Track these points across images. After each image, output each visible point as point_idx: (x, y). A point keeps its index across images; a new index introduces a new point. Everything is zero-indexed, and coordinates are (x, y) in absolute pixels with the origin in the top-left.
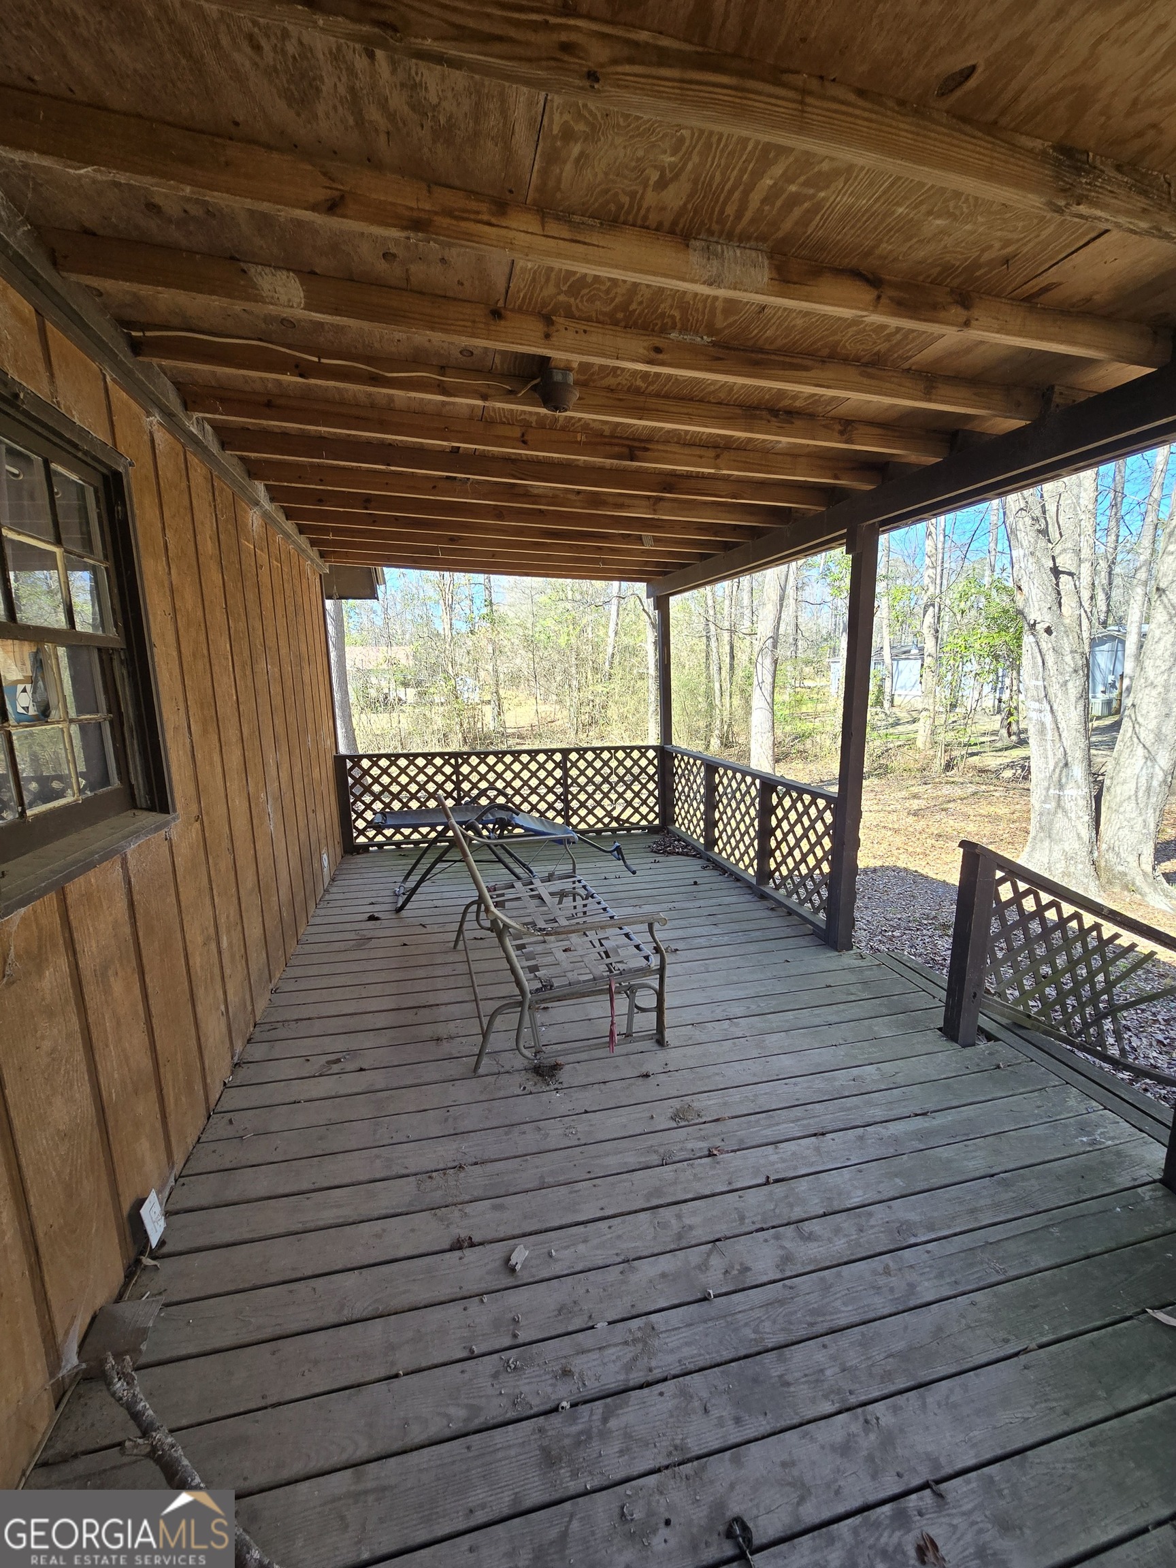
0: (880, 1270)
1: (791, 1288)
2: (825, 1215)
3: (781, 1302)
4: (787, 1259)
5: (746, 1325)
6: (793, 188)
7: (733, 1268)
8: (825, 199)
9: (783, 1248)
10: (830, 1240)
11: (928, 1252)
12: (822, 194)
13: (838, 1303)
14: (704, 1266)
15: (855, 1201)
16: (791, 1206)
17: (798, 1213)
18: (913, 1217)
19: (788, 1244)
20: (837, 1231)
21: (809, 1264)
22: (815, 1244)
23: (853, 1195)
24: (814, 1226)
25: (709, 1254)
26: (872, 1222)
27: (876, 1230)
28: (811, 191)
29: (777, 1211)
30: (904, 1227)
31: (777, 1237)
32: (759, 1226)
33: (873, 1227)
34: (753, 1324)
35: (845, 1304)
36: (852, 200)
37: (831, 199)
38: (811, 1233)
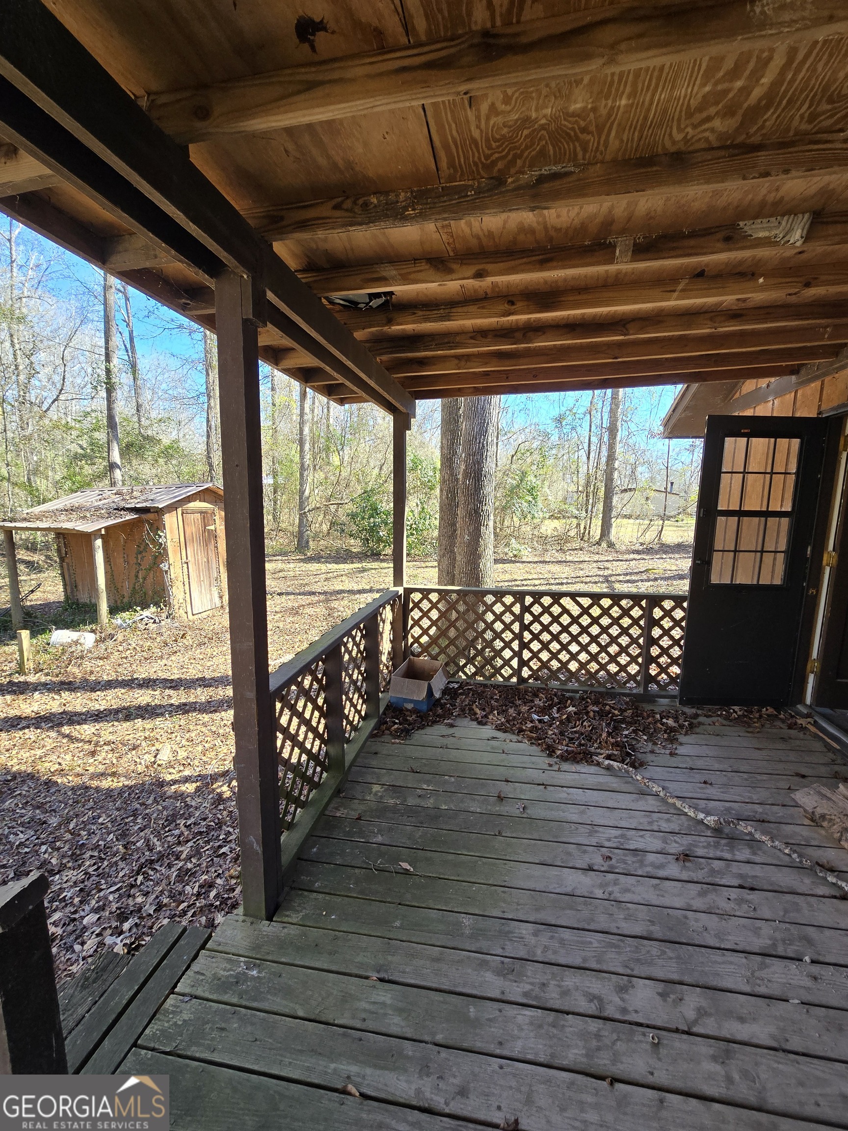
0: (550, 952)
1: (627, 967)
2: (568, 1013)
3: (638, 960)
4: (622, 990)
5: (671, 958)
6: (739, 84)
7: (674, 1001)
8: (704, 85)
9: (623, 1000)
10: (577, 989)
11: (503, 949)
12: (707, 89)
13: (596, 945)
14: (702, 1013)
15: (529, 1012)
16: (598, 1036)
17: (594, 1026)
18: (489, 976)
19: (617, 1000)
20: (565, 993)
21: (604, 978)
22: (591, 991)
23: (527, 1021)
24: (583, 1005)
25: (695, 1022)
26: (528, 987)
27: (531, 980)
28: (719, 87)
29: (615, 1036)
30: (503, 972)
31: (624, 1011)
32: (641, 1029)
33: (532, 984)
34: (665, 957)
35: (591, 943)
36: (676, 93)
37: (696, 88)
38: (591, 1001)
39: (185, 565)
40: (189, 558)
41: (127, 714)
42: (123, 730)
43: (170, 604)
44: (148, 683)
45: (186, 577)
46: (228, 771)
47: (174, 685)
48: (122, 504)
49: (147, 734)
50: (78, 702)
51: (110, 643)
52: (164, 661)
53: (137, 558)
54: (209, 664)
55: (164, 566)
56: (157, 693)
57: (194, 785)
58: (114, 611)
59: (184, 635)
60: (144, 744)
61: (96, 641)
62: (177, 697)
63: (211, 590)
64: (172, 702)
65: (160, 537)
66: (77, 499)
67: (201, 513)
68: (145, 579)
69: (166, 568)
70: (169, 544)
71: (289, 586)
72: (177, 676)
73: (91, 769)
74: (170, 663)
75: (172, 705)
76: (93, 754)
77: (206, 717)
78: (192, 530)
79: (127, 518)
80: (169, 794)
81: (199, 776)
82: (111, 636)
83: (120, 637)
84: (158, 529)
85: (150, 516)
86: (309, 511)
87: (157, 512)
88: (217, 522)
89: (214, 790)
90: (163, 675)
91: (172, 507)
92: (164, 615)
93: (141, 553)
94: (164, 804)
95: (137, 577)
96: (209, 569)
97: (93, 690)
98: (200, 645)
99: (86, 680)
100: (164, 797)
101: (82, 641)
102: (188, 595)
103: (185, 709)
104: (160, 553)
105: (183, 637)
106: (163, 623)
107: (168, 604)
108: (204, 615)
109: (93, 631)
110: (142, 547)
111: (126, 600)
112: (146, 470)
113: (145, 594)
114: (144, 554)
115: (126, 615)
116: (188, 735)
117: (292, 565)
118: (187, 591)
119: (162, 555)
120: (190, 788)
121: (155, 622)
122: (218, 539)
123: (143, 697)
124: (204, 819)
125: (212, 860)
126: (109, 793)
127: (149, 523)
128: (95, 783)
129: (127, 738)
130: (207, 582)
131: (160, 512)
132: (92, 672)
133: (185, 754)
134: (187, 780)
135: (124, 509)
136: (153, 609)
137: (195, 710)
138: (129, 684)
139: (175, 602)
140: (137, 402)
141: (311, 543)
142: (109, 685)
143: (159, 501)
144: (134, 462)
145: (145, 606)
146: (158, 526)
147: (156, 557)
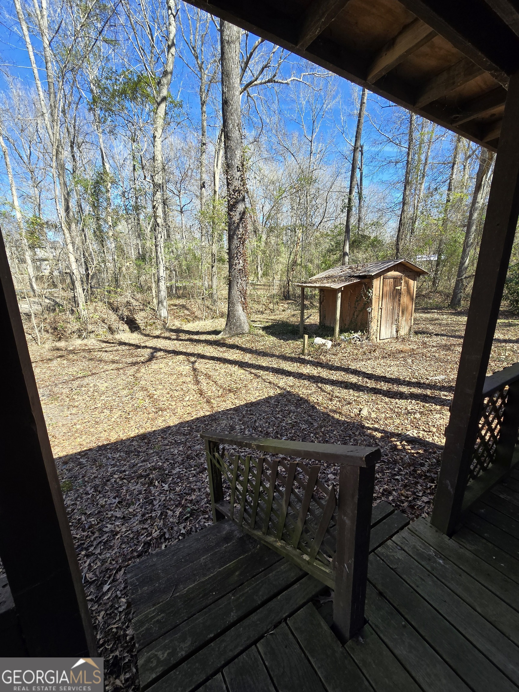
39: (380, 310)
40: (383, 306)
41: (347, 385)
42: (344, 393)
43: (369, 331)
44: (355, 372)
45: (379, 317)
46: (400, 434)
47: (370, 376)
48: (353, 274)
49: (356, 398)
50: (324, 373)
51: (338, 348)
52: (364, 363)
53: (355, 304)
54: (388, 369)
55: (369, 310)
56: (360, 378)
57: (380, 435)
58: (341, 331)
59: (375, 350)
60: (354, 403)
61: (332, 345)
62: (371, 384)
63: (392, 327)
64: (368, 385)
65: (369, 292)
66: (330, 272)
67: (394, 278)
68: (357, 316)
69: (370, 311)
70: (373, 297)
71: (443, 330)
72: (370, 372)
73: (330, 407)
74: (367, 364)
75: (368, 387)
76: (331, 400)
77: (387, 400)
78: (387, 288)
79: (355, 281)
80: (366, 433)
81: (383, 430)
82: (339, 344)
83: (343, 345)
84: (369, 288)
85: (366, 280)
86: (466, 278)
87: (370, 278)
88: (403, 284)
89: (392, 441)
90: (364, 370)
91: (378, 275)
92: (365, 337)
93: (358, 301)
94: (365, 438)
95: (354, 314)
96: (393, 313)
97: (331, 369)
98: (383, 357)
99: (328, 364)
100: (364, 434)
101: (326, 344)
102: (379, 328)
103: (376, 391)
104: (368, 302)
105: (374, 351)
106: (364, 342)
107: (368, 331)
108: (386, 341)
109: (331, 340)
110: (359, 298)
111: (346, 327)
112: (361, 256)
113: (356, 324)
114: (359, 302)
115: (346, 334)
116: (376, 406)
117: (445, 316)
118: (379, 326)
119: (369, 303)
120: (379, 435)
121: (359, 341)
122: (401, 295)
123: (353, 379)
124: (386, 455)
125: (391, 479)
126: (338, 421)
127: (365, 284)
128: (332, 414)
129: (346, 397)
130: (390, 322)
131: (372, 278)
132: (330, 361)
133: (375, 416)
134: (376, 430)
135: (353, 276)
136: (360, 333)
137: (380, 393)
138: (347, 370)
139: (371, 331)
140: (359, 216)
141: (462, 302)
142: (338, 369)
143: (372, 272)
144: (355, 252)
145: (356, 332)
146: (370, 286)
147: (365, 304)
